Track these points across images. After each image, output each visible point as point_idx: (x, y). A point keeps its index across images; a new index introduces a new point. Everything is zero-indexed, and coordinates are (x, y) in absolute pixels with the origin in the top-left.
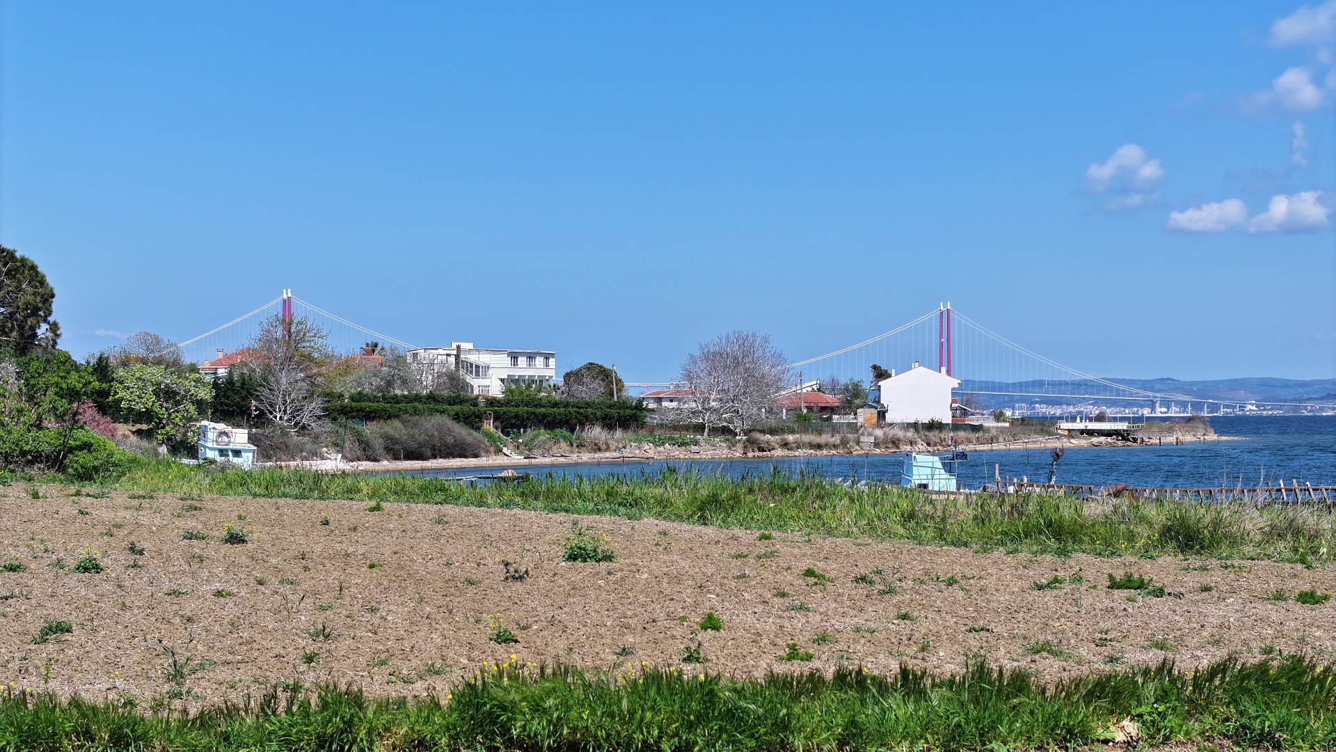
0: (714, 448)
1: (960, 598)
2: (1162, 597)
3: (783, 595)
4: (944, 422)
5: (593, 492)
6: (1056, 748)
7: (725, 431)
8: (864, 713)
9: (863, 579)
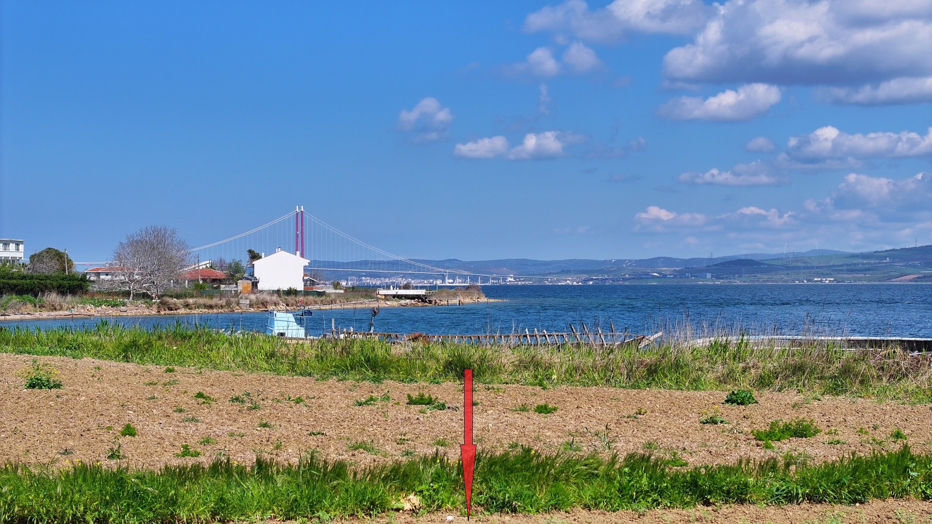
0: (136, 308)
1: (305, 412)
2: (444, 410)
3: (181, 411)
4: (298, 289)
5: (48, 339)
6: (363, 515)
7: (145, 296)
8: (230, 493)
9: (237, 399)
